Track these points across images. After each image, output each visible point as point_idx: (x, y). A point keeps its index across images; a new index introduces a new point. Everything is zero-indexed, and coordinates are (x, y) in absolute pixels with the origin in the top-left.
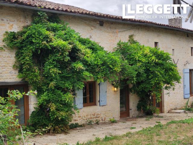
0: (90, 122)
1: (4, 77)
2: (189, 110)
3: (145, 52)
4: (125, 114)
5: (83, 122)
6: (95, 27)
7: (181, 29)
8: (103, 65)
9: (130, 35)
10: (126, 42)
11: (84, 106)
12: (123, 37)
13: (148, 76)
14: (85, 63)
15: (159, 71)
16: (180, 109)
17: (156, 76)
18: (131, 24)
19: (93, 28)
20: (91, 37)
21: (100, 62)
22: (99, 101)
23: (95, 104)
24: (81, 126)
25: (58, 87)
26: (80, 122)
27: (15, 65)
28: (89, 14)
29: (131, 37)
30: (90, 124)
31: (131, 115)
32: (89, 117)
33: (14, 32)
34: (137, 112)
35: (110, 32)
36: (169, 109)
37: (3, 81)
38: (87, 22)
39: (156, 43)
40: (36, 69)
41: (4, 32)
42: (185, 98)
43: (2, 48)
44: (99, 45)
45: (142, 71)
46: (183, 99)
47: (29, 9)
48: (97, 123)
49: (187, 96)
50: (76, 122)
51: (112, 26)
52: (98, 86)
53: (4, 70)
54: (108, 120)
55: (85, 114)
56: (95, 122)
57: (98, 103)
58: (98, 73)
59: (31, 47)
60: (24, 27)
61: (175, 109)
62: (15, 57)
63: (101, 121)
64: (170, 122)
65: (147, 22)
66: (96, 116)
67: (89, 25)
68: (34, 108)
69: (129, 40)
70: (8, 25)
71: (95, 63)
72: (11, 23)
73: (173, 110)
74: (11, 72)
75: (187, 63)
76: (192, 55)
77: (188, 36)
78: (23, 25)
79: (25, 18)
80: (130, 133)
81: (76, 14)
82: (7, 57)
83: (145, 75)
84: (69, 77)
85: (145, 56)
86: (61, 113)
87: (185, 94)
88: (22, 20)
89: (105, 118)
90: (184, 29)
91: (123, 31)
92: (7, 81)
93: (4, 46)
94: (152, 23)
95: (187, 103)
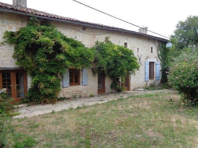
0: (75, 96)
1: (5, 64)
2: (147, 89)
3: (115, 49)
4: (101, 91)
5: (69, 96)
6: (79, 31)
7: (147, 35)
8: (81, 56)
9: (106, 37)
10: (103, 41)
11: (70, 85)
12: (101, 38)
13: (116, 65)
14: (67, 55)
15: (124, 62)
16: (142, 88)
17: (121, 65)
18: (107, 30)
19: (77, 31)
20: (76, 38)
21: (79, 55)
22: (82, 82)
23: (79, 84)
24: (68, 99)
25: (46, 72)
26: (67, 96)
27: (14, 55)
28: (73, 21)
29: (107, 38)
30: (74, 98)
31: (106, 92)
32: (74, 92)
33: (12, 32)
34: (111, 90)
35: (91, 35)
36: (134, 88)
37: (5, 67)
38: (73, 27)
39: (126, 44)
40: (29, 58)
41: (5, 32)
42: (145, 81)
43: (3, 43)
44: (82, 43)
45: (111, 61)
46: (144, 81)
47: (25, 15)
48: (80, 97)
49: (147, 80)
50: (64, 96)
51: (92, 30)
52: (81, 72)
53: (5, 59)
54: (88, 94)
55: (71, 91)
56: (78, 96)
57: (81, 84)
58: (77, 62)
59: (25, 43)
60: (21, 28)
61: (138, 88)
62: (14, 50)
63: (83, 96)
64: (130, 97)
65: (118, 29)
66: (79, 92)
67: (74, 29)
68: (31, 86)
69: (105, 41)
70: (8, 27)
71: (75, 55)
72: (11, 25)
73: (136, 88)
74: (11, 60)
75: (148, 57)
76: (152, 52)
77: (149, 40)
78: (20, 27)
79: (22, 22)
80: (98, 104)
81: (63, 20)
82: (8, 50)
83: (114, 65)
84: (55, 64)
85: (114, 52)
86: (48, 90)
87: (145, 78)
88: (20, 23)
89: (86, 94)
90: (149, 35)
91: (100, 34)
92: (7, 67)
93: (5, 41)
94: (122, 29)
95: (146, 84)
